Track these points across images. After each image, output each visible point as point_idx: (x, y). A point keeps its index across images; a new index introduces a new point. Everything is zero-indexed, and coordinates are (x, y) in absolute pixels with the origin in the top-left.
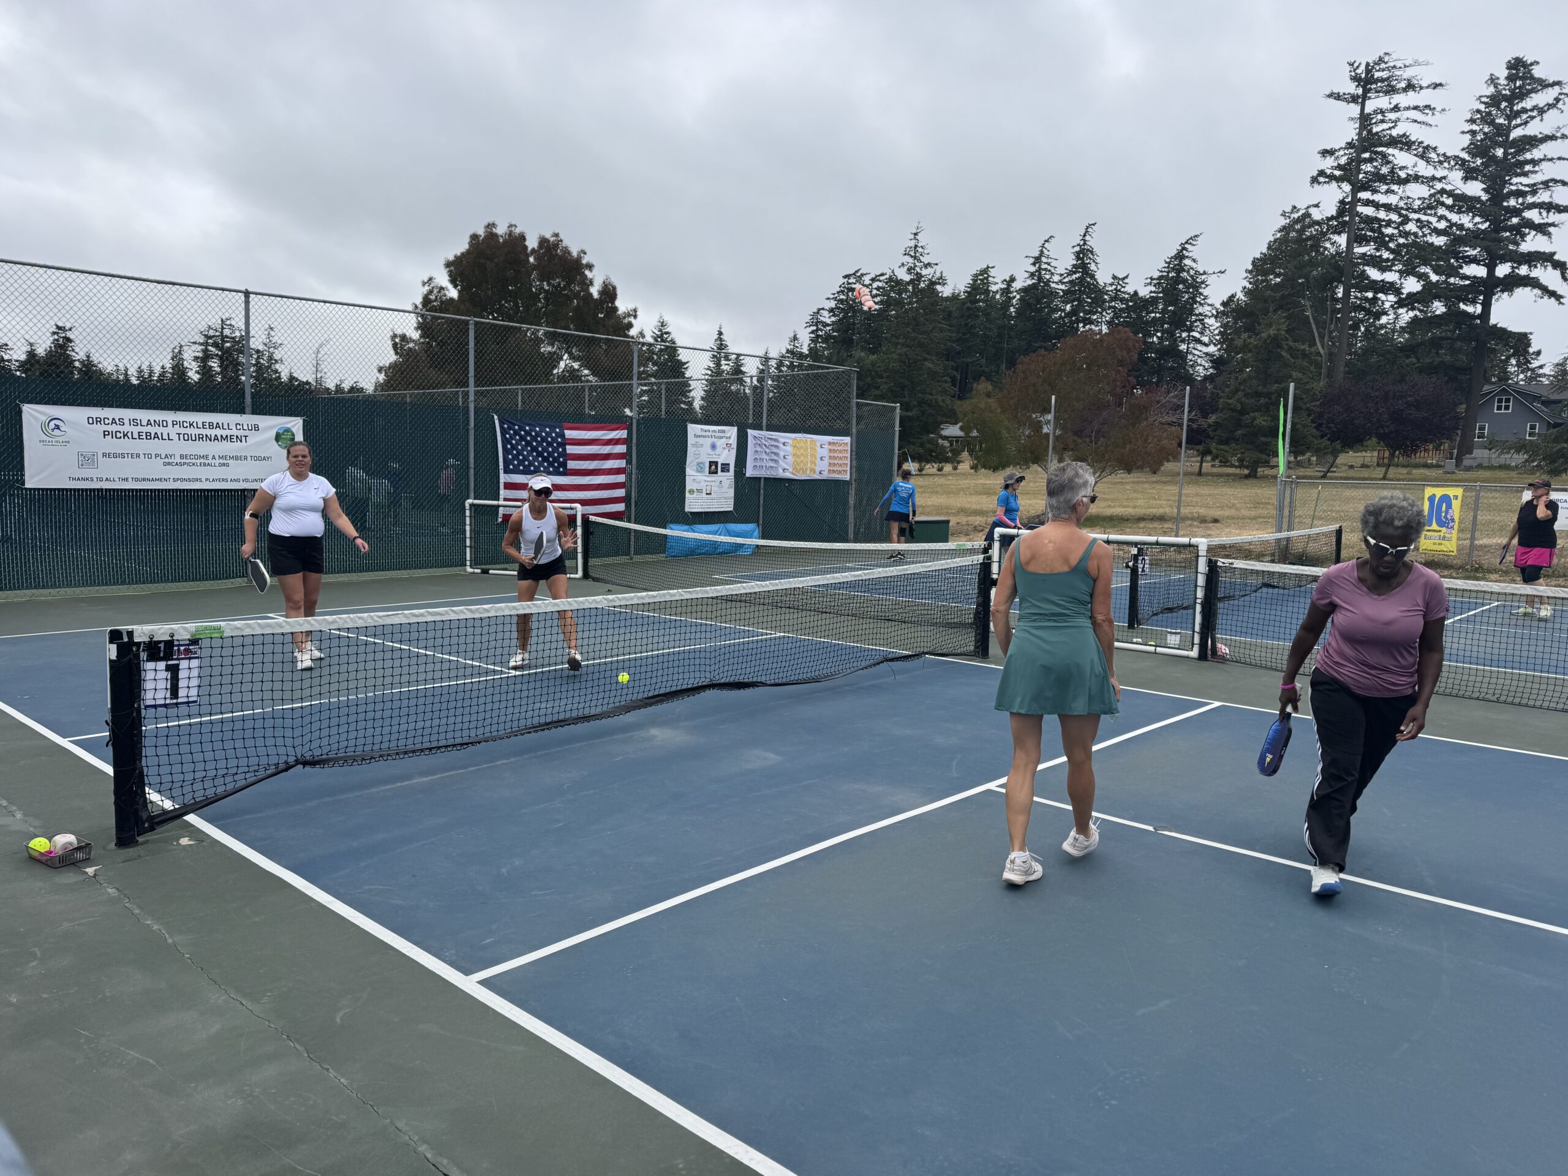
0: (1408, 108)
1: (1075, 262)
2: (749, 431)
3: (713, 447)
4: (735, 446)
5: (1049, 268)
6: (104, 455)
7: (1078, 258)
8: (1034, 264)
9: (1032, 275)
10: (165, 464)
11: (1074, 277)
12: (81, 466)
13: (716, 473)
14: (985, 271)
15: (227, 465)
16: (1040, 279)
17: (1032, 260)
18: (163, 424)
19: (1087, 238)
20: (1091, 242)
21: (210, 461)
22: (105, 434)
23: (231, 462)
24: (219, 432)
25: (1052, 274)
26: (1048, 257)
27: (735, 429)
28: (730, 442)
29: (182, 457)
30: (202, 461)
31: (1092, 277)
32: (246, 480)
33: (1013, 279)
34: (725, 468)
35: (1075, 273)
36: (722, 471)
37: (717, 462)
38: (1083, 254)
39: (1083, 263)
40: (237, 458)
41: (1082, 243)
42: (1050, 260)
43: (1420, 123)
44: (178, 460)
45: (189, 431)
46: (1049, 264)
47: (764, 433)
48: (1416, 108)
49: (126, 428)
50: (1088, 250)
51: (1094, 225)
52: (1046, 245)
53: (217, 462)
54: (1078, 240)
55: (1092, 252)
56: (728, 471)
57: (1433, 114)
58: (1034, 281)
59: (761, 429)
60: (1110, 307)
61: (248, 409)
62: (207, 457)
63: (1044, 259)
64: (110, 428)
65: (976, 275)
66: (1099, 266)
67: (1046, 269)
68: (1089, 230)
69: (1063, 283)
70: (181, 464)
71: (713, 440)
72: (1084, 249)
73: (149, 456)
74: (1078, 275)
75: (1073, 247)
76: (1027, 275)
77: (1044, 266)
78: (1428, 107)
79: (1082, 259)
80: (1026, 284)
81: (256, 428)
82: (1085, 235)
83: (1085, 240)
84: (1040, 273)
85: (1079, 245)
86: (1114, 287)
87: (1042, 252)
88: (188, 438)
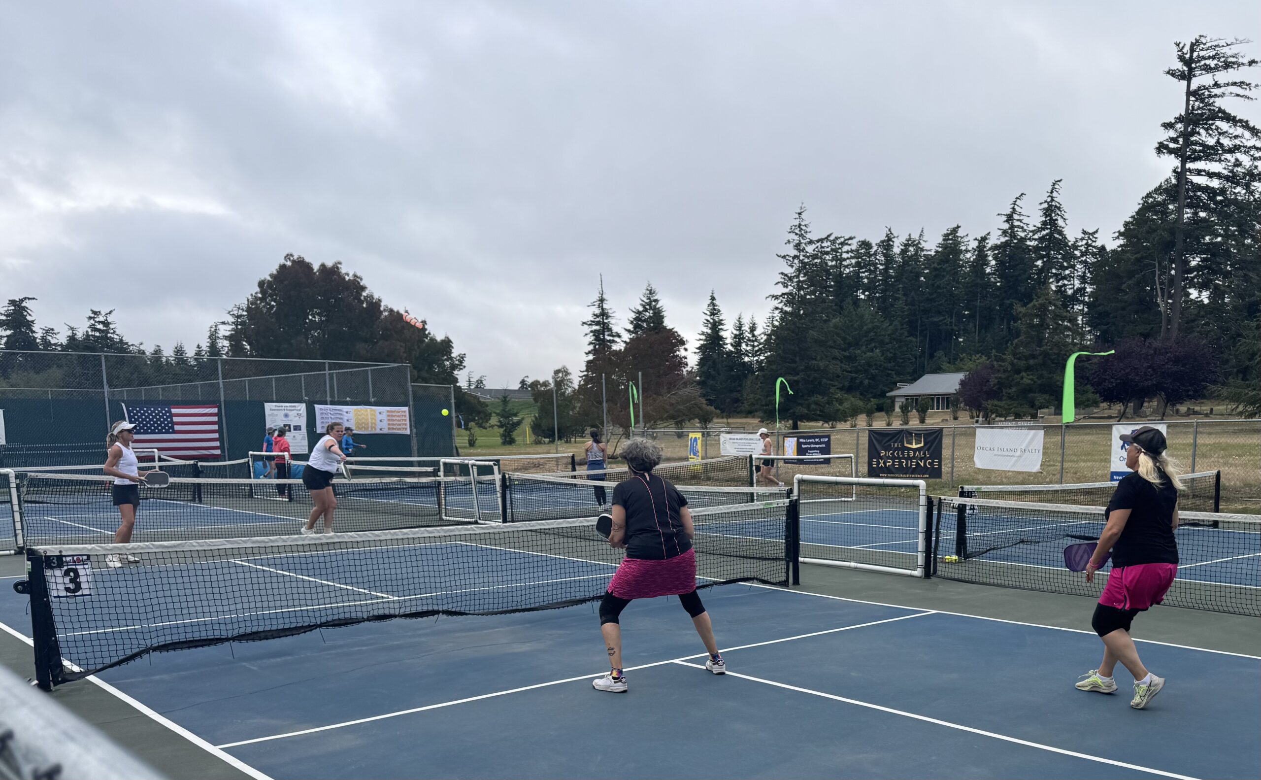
0: (1228, 85)
1: (1044, 219)
2: (316, 406)
3: (286, 416)
4: (305, 414)
5: (1022, 225)
7: (1046, 215)
8: (1007, 221)
9: (1005, 232)
11: (1044, 233)
13: (290, 431)
14: (955, 230)
16: (1013, 236)
17: (1005, 218)
19: (1055, 194)
20: (1059, 198)
25: (1025, 231)
26: (1020, 214)
27: (304, 405)
28: (301, 412)
31: (1060, 233)
33: (984, 239)
34: (298, 428)
35: (1044, 229)
36: (295, 429)
37: (289, 426)
38: (1051, 210)
39: (1051, 219)
41: (1049, 199)
42: (1022, 218)
43: (1242, 96)
46: (1020, 221)
47: (329, 406)
48: (1235, 84)
50: (1056, 206)
51: (1060, 181)
52: (1018, 202)
54: (1045, 197)
55: (1059, 208)
56: (300, 430)
57: (1250, 89)
58: (1007, 238)
59: (327, 404)
60: (1082, 262)
63: (1016, 217)
65: (946, 235)
66: (1067, 222)
67: (1018, 227)
68: (1056, 186)
69: (1035, 240)
71: (286, 412)
72: (1051, 206)
74: (1047, 231)
75: (1041, 204)
76: (1000, 232)
77: (1016, 223)
78: (1242, 82)
79: (1050, 215)
80: (999, 243)
82: (1052, 192)
83: (1052, 197)
84: (1013, 232)
85: (1046, 202)
86: (1084, 242)
87: (1014, 209)
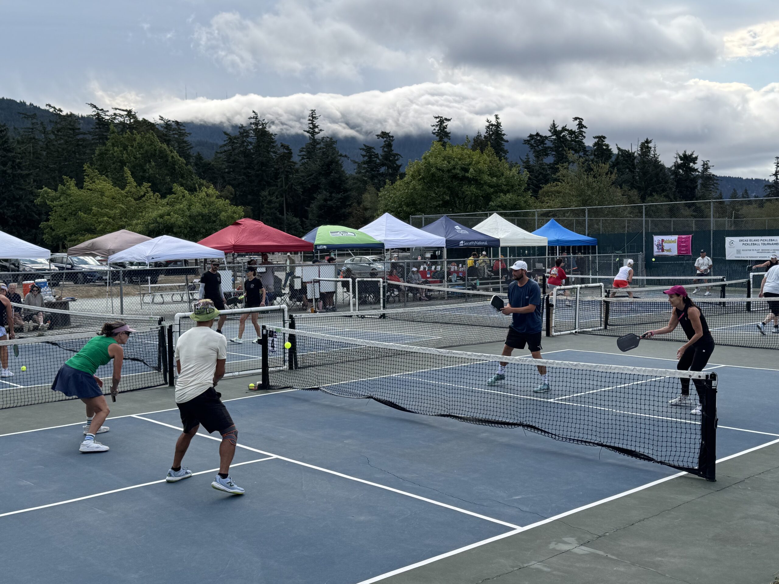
6: (743, 250)
10: (758, 252)
12: (737, 253)
18: (758, 240)
22: (743, 244)
29: (763, 250)
30: (767, 251)
44: (760, 251)
45: (765, 242)
49: (748, 242)
62: (769, 250)
64: (745, 242)
73: (753, 250)
88: (764, 244)
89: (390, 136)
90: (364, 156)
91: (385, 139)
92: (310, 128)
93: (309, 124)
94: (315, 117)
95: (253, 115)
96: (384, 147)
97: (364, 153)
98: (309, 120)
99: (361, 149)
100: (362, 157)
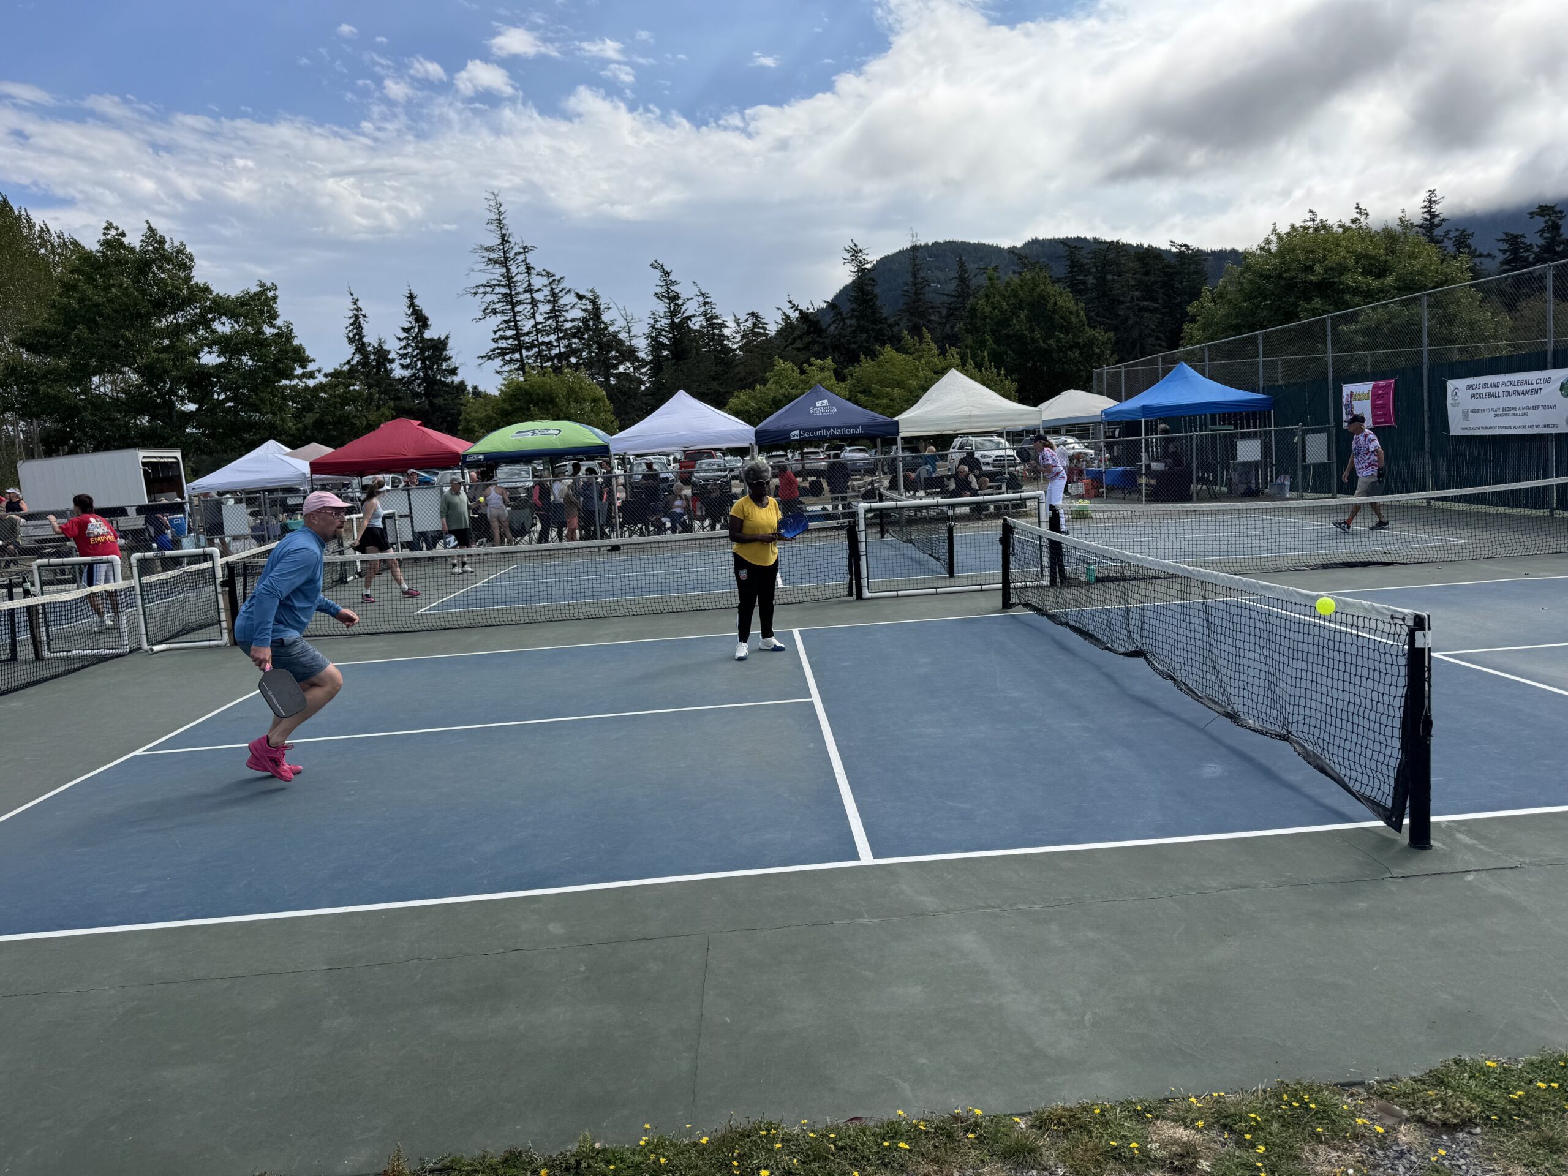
6: (1472, 411)
10: (1496, 416)
15: (1524, 414)
18: (1495, 385)
21: (1517, 412)
22: (1473, 395)
23: (1529, 411)
24: (1526, 387)
29: (1504, 409)
30: (1513, 412)
32: (1538, 426)
40: (1534, 408)
44: (1501, 412)
45: (1509, 389)
49: (1482, 391)
53: (1521, 412)
61: (1549, 365)
62: (1515, 409)
64: (1475, 391)
70: (1502, 415)
73: (1489, 410)
81: (1549, 381)
88: (1507, 394)
89: (1555, 212)
90: (1504, 251)
91: (1547, 218)
92: (1426, 219)
93: (1423, 213)
94: (1434, 202)
95: (1309, 216)
96: (1542, 231)
97: (1505, 246)
98: (1425, 207)
99: (1499, 241)
100: (1501, 254)
